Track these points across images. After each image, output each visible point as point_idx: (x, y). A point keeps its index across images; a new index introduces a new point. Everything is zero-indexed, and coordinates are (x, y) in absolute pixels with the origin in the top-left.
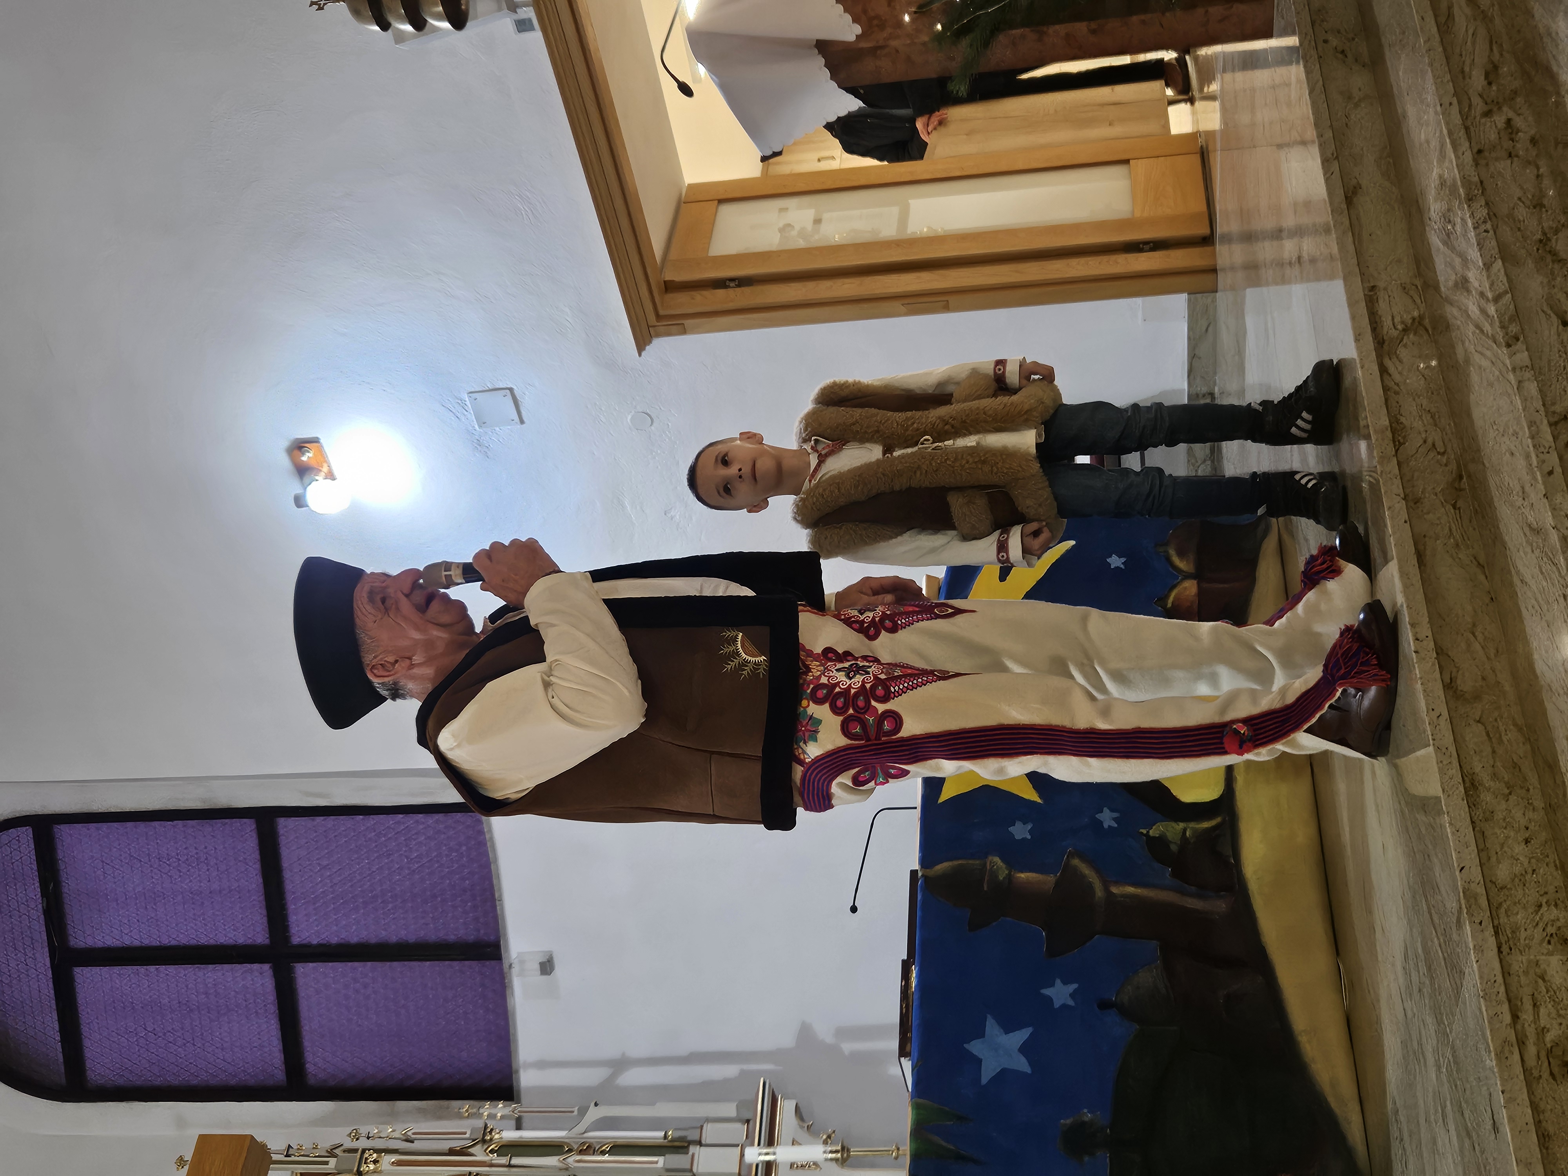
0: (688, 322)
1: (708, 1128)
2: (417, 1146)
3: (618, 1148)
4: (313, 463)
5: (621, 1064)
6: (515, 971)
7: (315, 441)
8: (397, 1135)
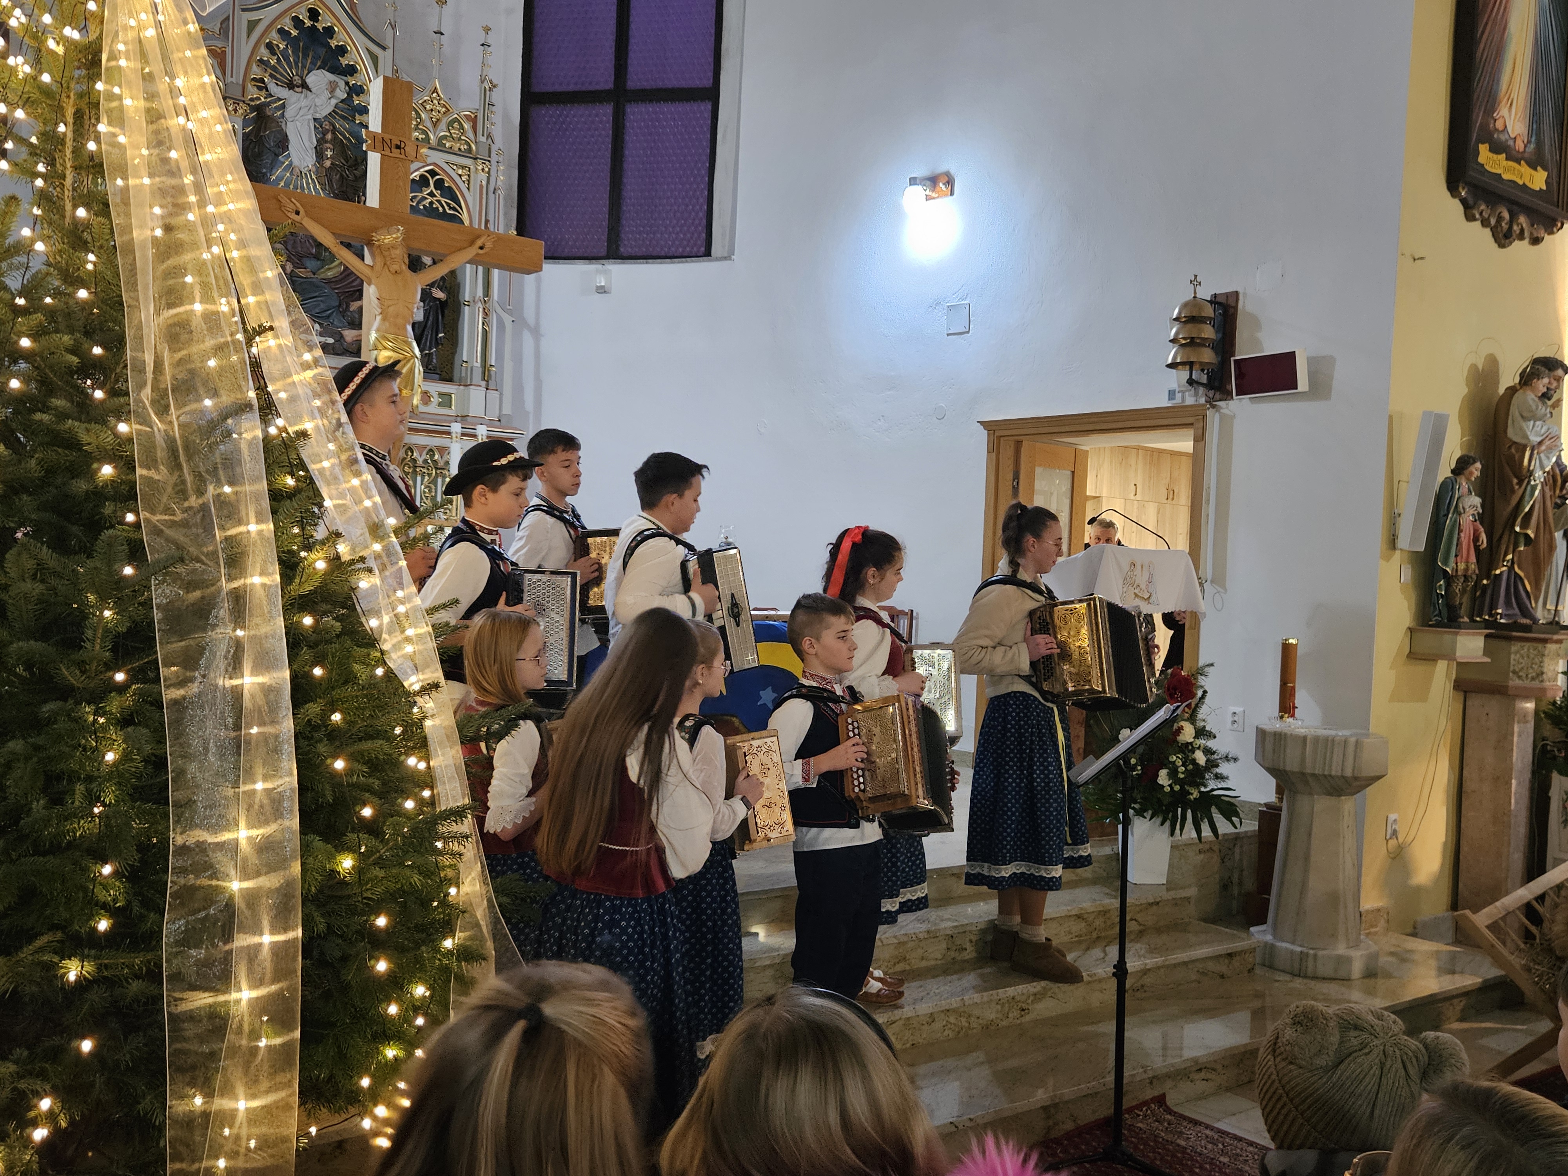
0: (994, 454)
1: (496, 394)
2: (491, 196)
3: (485, 333)
4: (938, 189)
5: (536, 332)
6: (600, 266)
7: (952, 194)
8: (499, 183)
